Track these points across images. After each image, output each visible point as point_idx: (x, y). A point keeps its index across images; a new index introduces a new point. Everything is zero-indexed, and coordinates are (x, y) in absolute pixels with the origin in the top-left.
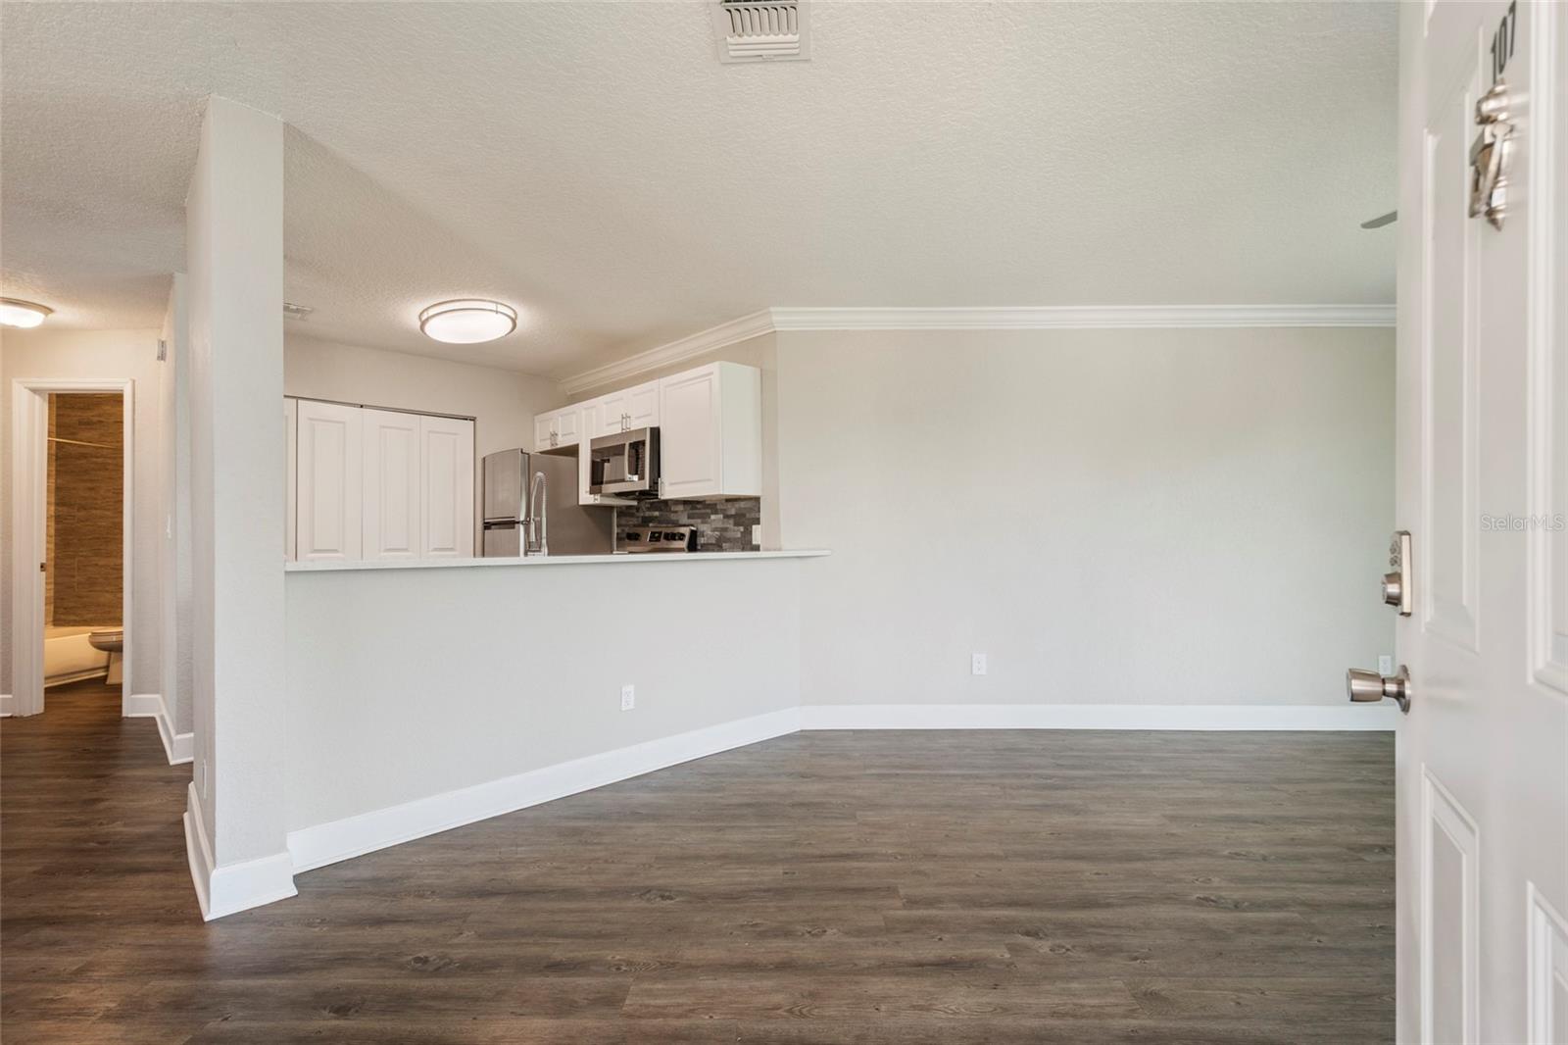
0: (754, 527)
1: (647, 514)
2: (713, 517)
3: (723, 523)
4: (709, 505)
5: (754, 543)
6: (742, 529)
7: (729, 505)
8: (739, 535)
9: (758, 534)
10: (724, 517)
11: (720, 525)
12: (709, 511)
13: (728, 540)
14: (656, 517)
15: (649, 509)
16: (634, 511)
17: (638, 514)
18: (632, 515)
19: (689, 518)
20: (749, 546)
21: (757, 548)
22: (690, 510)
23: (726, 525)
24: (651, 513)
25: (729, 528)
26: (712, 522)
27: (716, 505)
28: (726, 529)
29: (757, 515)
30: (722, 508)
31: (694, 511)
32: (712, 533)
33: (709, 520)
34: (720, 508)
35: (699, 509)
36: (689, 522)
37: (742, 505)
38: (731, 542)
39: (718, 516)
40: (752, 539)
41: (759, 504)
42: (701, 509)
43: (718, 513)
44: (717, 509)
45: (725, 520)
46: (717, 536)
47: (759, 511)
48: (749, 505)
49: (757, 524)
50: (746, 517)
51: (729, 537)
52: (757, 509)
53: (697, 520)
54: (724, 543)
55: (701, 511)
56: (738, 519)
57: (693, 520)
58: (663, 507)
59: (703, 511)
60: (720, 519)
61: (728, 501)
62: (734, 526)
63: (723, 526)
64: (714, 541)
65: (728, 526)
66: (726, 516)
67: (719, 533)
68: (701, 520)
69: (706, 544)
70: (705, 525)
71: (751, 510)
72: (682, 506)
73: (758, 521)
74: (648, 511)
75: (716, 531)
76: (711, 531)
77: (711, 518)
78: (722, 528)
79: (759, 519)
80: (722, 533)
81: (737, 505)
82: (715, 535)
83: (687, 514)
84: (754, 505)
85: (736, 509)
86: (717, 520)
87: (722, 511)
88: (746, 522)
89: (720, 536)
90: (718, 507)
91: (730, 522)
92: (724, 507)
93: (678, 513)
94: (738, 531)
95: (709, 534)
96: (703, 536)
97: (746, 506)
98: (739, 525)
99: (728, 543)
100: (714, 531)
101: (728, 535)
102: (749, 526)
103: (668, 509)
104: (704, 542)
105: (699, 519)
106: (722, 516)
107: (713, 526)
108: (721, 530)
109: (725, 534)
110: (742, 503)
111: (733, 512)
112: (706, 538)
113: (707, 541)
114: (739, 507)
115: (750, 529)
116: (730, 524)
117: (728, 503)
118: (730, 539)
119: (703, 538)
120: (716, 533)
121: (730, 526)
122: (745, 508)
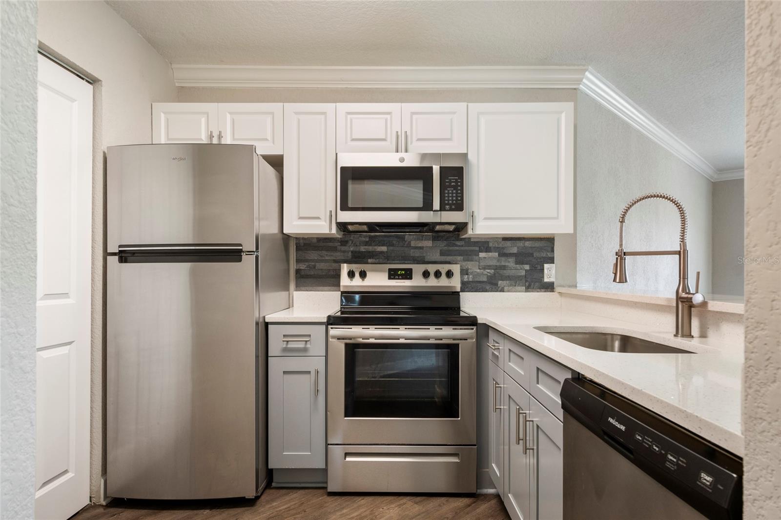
0: (546, 266)
1: (363, 249)
2: (482, 255)
3: (498, 261)
4: (475, 242)
5: (546, 280)
6: (527, 267)
7: (509, 243)
8: (523, 273)
9: (550, 273)
10: (499, 255)
11: (494, 263)
12: (477, 249)
13: (504, 278)
14: (382, 252)
15: (366, 244)
16: (337, 244)
17: (343, 248)
18: (335, 249)
19: (442, 254)
20: (537, 284)
21: (549, 287)
22: (445, 246)
23: (503, 264)
24: (370, 248)
25: (508, 266)
26: (482, 259)
27: (488, 242)
28: (504, 268)
29: (549, 255)
30: (497, 246)
31: (451, 248)
32: (482, 270)
33: (476, 258)
34: (494, 246)
35: (459, 246)
36: (443, 258)
37: (527, 244)
38: (510, 280)
39: (490, 254)
40: (543, 277)
41: (554, 244)
42: (462, 246)
43: (490, 251)
44: (488, 247)
45: (501, 258)
46: (489, 274)
47: (553, 251)
48: (537, 244)
49: (551, 263)
50: (533, 256)
51: (507, 275)
52: (549, 249)
53: (456, 257)
54: (501, 280)
55: (462, 248)
56: (521, 257)
57: (449, 257)
58: (394, 242)
59: (467, 248)
60: (494, 258)
61: (506, 239)
62: (516, 264)
63: (498, 264)
64: (485, 279)
65: (507, 264)
66: (503, 254)
67: (493, 271)
68: (462, 257)
69: (472, 282)
70: (469, 262)
71: (540, 249)
72: (430, 241)
73: (551, 260)
74: (366, 246)
75: (487, 269)
76: (479, 269)
77: (480, 256)
78: (496, 266)
79: (553, 258)
80: (497, 270)
81: (520, 244)
82: (486, 273)
83: (439, 251)
84: (545, 245)
85: (518, 248)
86: (489, 257)
87: (496, 249)
88: (534, 260)
89: (495, 274)
90: (491, 245)
91: (510, 260)
92: (501, 246)
93: (423, 249)
94: (521, 269)
95: (476, 272)
96: (467, 274)
97: (533, 246)
98: (523, 264)
99: (507, 280)
100: (484, 268)
101: (507, 273)
102: (538, 264)
103: (404, 244)
104: (467, 280)
105: (459, 256)
106: (497, 254)
107: (482, 264)
108: (496, 268)
109: (501, 272)
110: (528, 242)
111: (515, 250)
112: (471, 276)
113: (473, 279)
114: (523, 246)
115: (539, 268)
116: (509, 262)
117: (507, 242)
118: (509, 276)
119: (467, 276)
120: (488, 271)
121: (509, 264)
122: (531, 247)
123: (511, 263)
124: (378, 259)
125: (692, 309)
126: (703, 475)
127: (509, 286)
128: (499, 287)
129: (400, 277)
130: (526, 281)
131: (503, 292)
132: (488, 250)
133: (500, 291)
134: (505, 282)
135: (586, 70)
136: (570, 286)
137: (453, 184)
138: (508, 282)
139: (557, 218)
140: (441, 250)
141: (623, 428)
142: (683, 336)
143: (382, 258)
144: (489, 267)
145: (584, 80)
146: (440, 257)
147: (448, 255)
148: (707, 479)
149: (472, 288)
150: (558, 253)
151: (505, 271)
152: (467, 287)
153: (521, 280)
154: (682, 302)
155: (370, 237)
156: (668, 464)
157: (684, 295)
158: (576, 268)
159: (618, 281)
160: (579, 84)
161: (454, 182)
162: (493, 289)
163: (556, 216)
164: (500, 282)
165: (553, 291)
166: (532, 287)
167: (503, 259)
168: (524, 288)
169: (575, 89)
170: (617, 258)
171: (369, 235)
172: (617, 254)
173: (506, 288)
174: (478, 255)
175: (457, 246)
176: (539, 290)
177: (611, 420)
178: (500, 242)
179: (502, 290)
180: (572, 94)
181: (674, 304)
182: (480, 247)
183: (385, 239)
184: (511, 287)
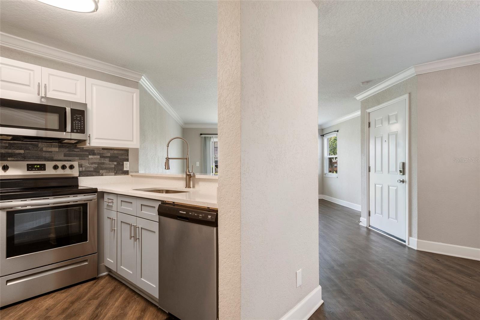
0: (125, 163)
2: (90, 157)
4: (86, 150)
5: (125, 169)
6: (115, 163)
7: (106, 151)
8: (113, 166)
9: (127, 166)
11: (98, 161)
12: (88, 153)
14: (20, 154)
15: (6, 148)
19: (65, 156)
20: (120, 172)
21: (127, 173)
22: (67, 151)
23: (103, 162)
24: (10, 151)
25: (105, 163)
26: (90, 159)
27: (94, 150)
28: (103, 163)
29: (126, 157)
30: (99, 152)
31: (71, 153)
32: (90, 165)
33: (87, 158)
34: (97, 152)
35: (77, 152)
36: (66, 158)
37: (115, 152)
38: (107, 170)
39: (95, 156)
40: (123, 168)
41: (128, 152)
42: (78, 152)
43: (95, 155)
44: (94, 152)
45: (101, 159)
46: (95, 167)
47: (128, 155)
48: (120, 152)
49: (127, 161)
50: (118, 158)
51: (105, 167)
52: (126, 155)
53: (74, 158)
54: (101, 170)
55: (78, 153)
56: (112, 158)
57: (70, 158)
58: (30, 148)
59: (81, 153)
60: (97, 158)
61: (104, 149)
62: (110, 162)
63: (99, 162)
64: (92, 169)
65: (104, 162)
66: (102, 157)
67: (97, 165)
68: (78, 158)
69: (84, 171)
70: (82, 161)
71: (122, 155)
72: (57, 148)
73: (127, 160)
74: (5, 149)
75: (94, 164)
76: (89, 164)
77: (89, 157)
78: (99, 163)
79: (128, 159)
80: (99, 165)
81: (112, 152)
82: (93, 166)
83: (63, 154)
84: (124, 152)
85: (111, 153)
86: (95, 158)
87: (99, 154)
88: (119, 160)
89: (98, 167)
90: (95, 152)
91: (106, 159)
92: (101, 152)
93: (52, 152)
94: (112, 164)
95: (87, 166)
96: (82, 167)
97: (118, 153)
98: (113, 161)
99: (104, 170)
100: (92, 164)
101: (105, 166)
102: (121, 162)
103: (38, 149)
104: (81, 170)
105: (76, 157)
106: (99, 156)
107: (90, 162)
108: (99, 164)
109: (102, 166)
110: (115, 151)
111: (109, 155)
112: (84, 168)
113: (85, 170)
114: (113, 153)
115: (121, 164)
116: (106, 160)
117: (104, 150)
118: (106, 168)
119: (81, 168)
120: (94, 165)
121: (106, 162)
122: (117, 154)
123: (107, 161)
124: (16, 158)
125: (191, 178)
126: (209, 216)
127: (105, 173)
128: (100, 174)
129: (37, 169)
130: (115, 170)
131: (103, 176)
132: (94, 154)
133: (101, 176)
134: (104, 171)
135: (143, 75)
136: (136, 172)
137: (78, 119)
138: (105, 171)
139: (132, 141)
140: (64, 153)
141: (185, 213)
142: (188, 188)
143: (19, 158)
144: (95, 163)
145: (141, 80)
146: (64, 157)
147: (69, 156)
148: (210, 217)
149: (85, 175)
150: (130, 157)
151: (103, 165)
152: (81, 174)
153: (112, 170)
154: (188, 176)
155: (9, 143)
156: (200, 217)
157: (188, 173)
158: (138, 163)
159: (167, 169)
160: (139, 81)
161: (79, 118)
162: (97, 175)
163: (132, 140)
164: (101, 171)
165: (128, 175)
166: (118, 173)
167: (103, 159)
168: (114, 173)
169: (137, 82)
170: (166, 160)
171: (9, 142)
172: (166, 158)
173: (104, 174)
174: (88, 157)
175: (75, 151)
176: (121, 174)
177: (180, 212)
178: (101, 151)
179: (102, 175)
180: (135, 84)
181: (185, 177)
182: (89, 153)
183: (23, 145)
184: (107, 174)
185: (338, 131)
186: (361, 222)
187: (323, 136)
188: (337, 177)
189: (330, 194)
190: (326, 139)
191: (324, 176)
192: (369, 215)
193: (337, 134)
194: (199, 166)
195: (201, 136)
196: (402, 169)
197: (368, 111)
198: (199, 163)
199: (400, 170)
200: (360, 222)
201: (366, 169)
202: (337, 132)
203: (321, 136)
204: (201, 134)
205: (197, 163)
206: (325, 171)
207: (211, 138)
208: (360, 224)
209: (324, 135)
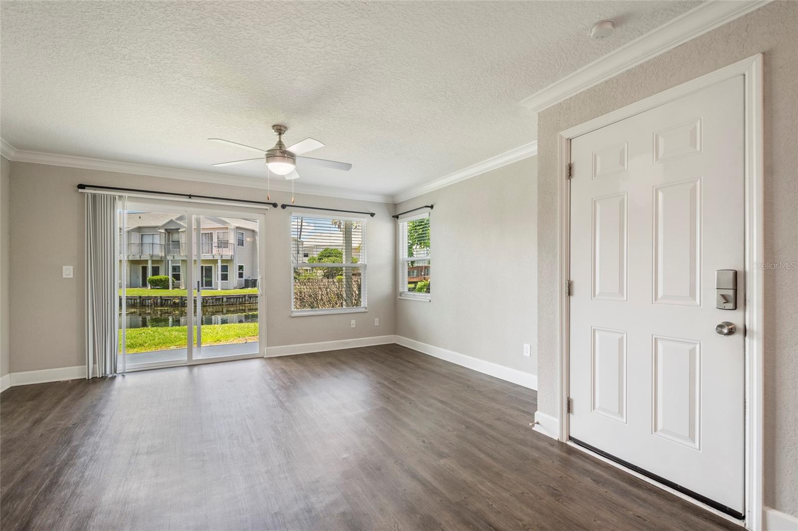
185: (432, 207)
186: (538, 423)
187: (397, 217)
188: (430, 301)
189: (413, 334)
190: (406, 224)
191: (399, 297)
192: (569, 410)
193: (429, 213)
194: (71, 276)
195: (80, 190)
196: (730, 293)
197: (567, 134)
198: (72, 268)
199: (722, 294)
200: (536, 425)
201: (558, 289)
202: (430, 208)
203: (393, 217)
204: (81, 186)
205: (64, 268)
206: (400, 289)
207: (115, 199)
208: (533, 429)
209: (399, 216)
